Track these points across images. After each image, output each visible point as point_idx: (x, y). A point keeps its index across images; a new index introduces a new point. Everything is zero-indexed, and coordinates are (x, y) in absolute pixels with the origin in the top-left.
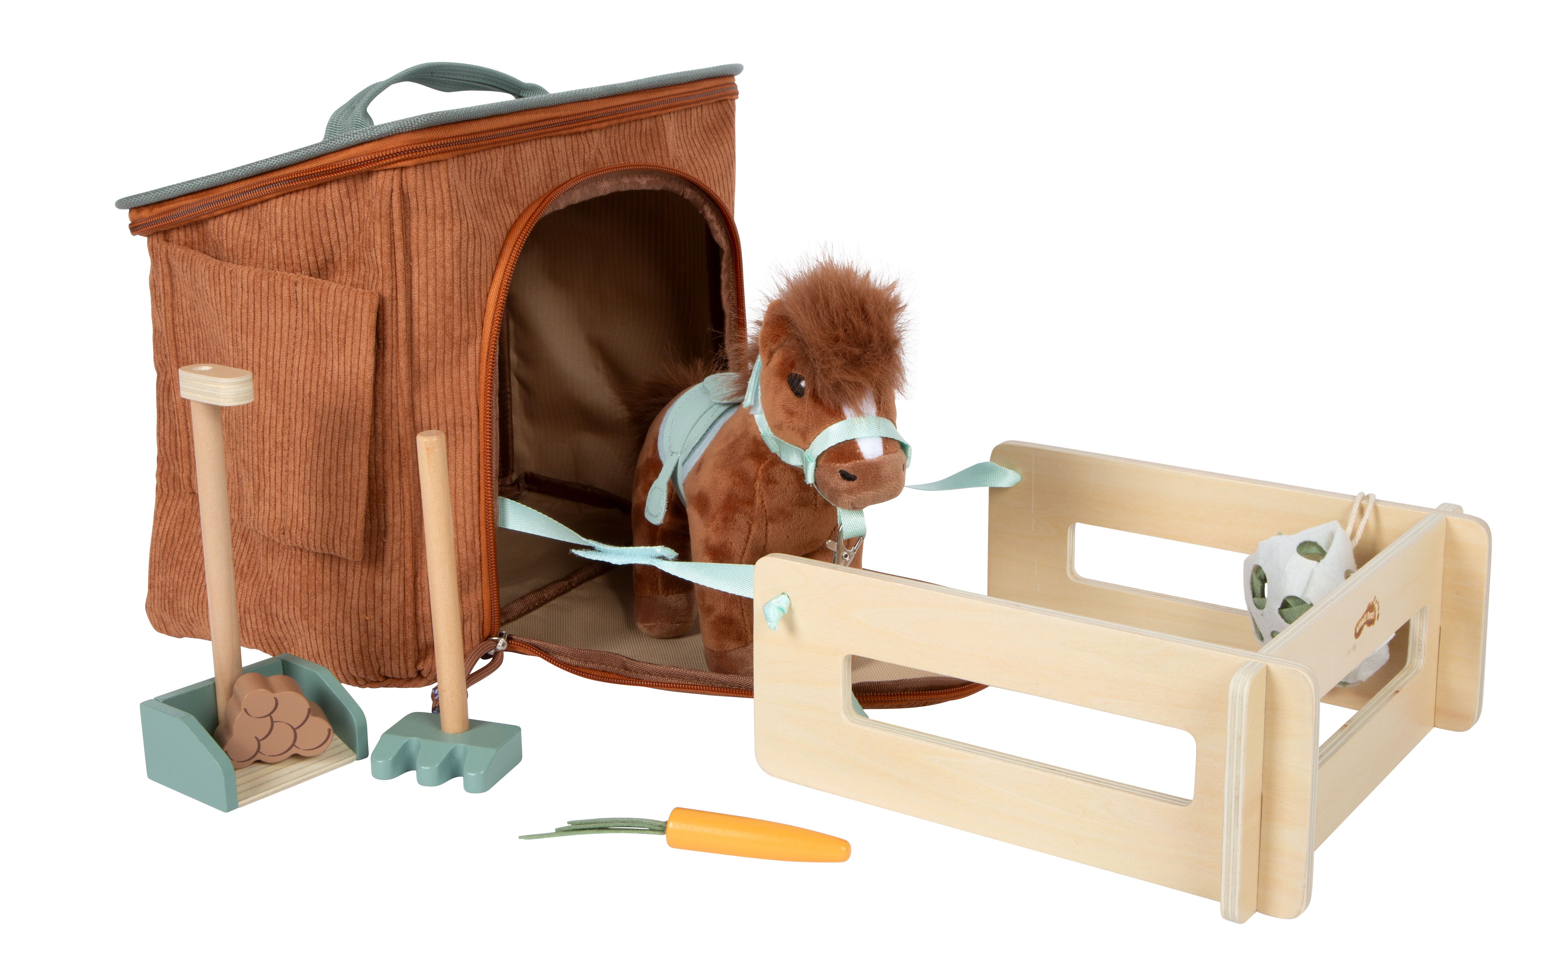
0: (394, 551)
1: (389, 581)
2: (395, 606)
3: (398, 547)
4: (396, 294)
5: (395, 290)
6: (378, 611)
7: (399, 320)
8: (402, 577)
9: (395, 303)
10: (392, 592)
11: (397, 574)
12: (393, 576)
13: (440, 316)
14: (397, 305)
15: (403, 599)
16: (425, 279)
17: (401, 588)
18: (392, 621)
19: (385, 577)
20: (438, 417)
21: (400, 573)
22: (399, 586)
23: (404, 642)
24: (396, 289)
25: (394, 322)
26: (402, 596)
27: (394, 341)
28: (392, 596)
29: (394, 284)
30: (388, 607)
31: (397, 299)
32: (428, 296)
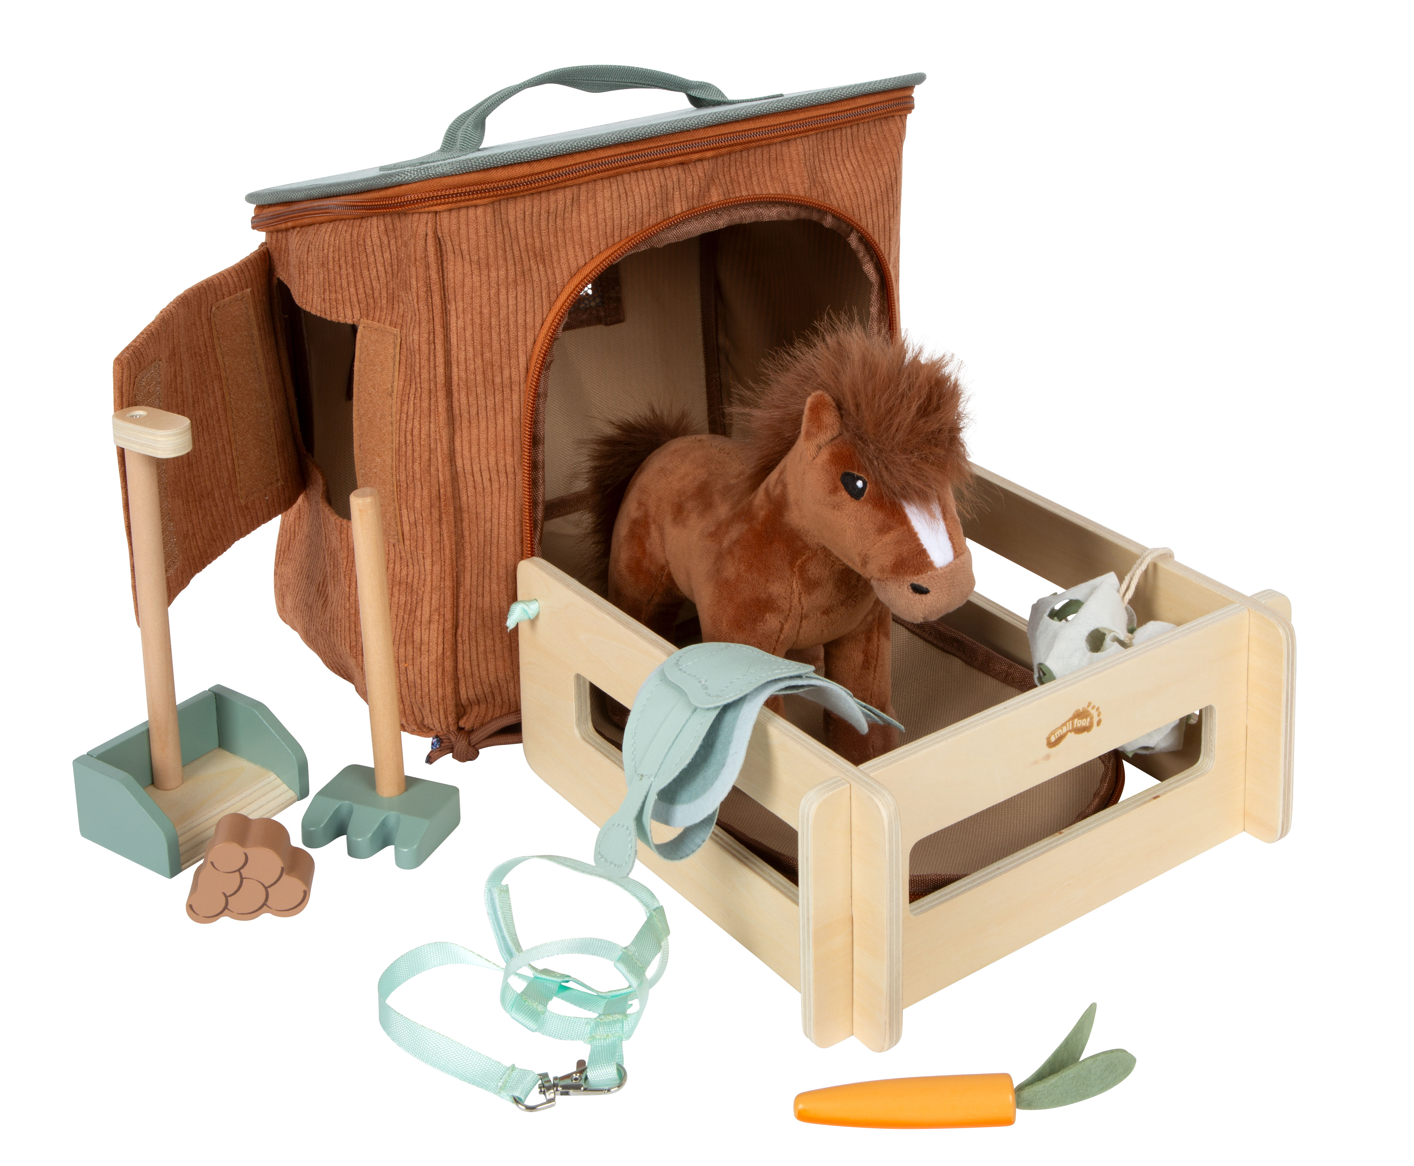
0: (433, 601)
1: (427, 631)
2: (433, 657)
3: (438, 597)
4: (434, 337)
5: (432, 334)
6: (417, 662)
7: (437, 364)
8: (441, 628)
9: (433, 347)
10: (430, 644)
11: (436, 625)
12: (432, 627)
13: (479, 361)
14: (435, 349)
15: (441, 652)
16: (462, 323)
17: (440, 640)
18: (430, 674)
19: (423, 627)
20: (480, 464)
21: (439, 624)
22: (437, 637)
23: (443, 696)
24: (434, 332)
25: (432, 366)
26: (440, 648)
27: (432, 385)
28: (431, 648)
29: (432, 328)
30: (427, 659)
31: (434, 342)
32: (465, 341)
